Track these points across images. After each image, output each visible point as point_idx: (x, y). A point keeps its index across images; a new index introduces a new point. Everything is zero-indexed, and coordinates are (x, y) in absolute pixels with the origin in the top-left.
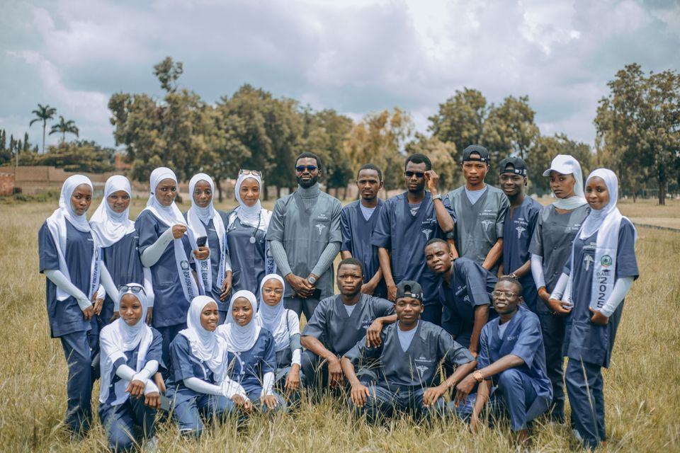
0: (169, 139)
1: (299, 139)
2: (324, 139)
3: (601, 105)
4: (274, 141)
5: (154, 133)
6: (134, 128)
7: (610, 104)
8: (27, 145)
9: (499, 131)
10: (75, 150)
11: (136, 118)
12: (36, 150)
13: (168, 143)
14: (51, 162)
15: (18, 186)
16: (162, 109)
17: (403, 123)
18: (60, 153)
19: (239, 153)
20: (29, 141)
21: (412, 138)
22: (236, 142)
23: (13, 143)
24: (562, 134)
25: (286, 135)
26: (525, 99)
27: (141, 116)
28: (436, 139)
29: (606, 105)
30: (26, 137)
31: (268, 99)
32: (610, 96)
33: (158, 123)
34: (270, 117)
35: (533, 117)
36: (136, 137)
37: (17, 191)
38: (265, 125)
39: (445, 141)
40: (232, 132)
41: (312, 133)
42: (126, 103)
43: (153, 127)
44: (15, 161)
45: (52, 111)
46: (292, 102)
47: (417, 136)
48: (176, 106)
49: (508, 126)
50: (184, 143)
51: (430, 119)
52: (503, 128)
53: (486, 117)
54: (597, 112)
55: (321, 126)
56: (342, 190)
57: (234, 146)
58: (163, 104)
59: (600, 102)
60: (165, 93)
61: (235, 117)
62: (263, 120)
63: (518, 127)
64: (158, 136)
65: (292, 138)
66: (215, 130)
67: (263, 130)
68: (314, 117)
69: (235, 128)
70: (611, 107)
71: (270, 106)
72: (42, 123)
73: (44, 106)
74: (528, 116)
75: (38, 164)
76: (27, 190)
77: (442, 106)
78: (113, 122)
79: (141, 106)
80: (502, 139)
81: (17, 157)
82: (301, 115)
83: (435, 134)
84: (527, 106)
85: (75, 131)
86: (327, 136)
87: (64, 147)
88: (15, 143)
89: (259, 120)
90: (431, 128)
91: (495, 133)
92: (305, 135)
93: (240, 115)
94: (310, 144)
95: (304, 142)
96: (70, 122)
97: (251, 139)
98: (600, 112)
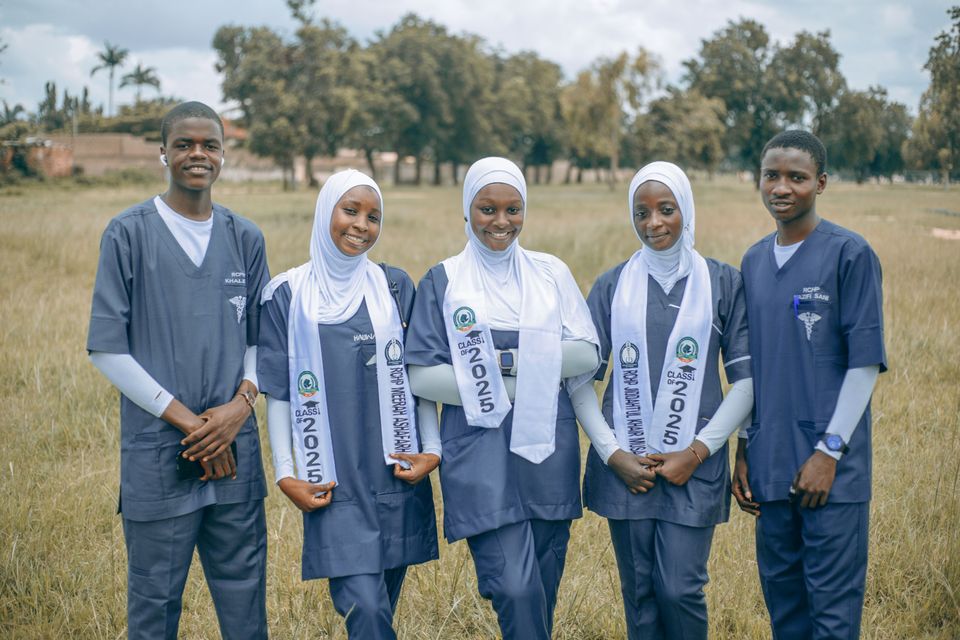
0: (302, 93)
1: (487, 94)
2: (522, 93)
3: (937, 44)
4: (452, 96)
5: (280, 84)
6: (251, 78)
7: (952, 44)
8: (86, 105)
9: (786, 82)
10: (158, 110)
11: (254, 63)
12: (100, 111)
13: (301, 100)
14: (122, 128)
15: (79, 163)
16: (292, 49)
17: (649, 70)
18: (137, 115)
19: (401, 114)
20: (90, 98)
21: (663, 93)
22: (397, 98)
23: (68, 101)
24: (879, 87)
25: (468, 89)
26: (826, 35)
27: (261, 58)
28: (696, 93)
29: (946, 44)
30: (86, 93)
31: (440, 35)
32: (953, 31)
33: (285, 68)
34: (446, 62)
35: (836, 61)
36: (254, 89)
37: (77, 170)
38: (439, 74)
39: (709, 96)
40: (391, 84)
41: (507, 85)
42: (238, 40)
43: (279, 75)
44: (71, 127)
45: (123, 54)
46: (477, 39)
47: (669, 89)
48: (313, 44)
49: (800, 74)
50: (323, 99)
51: (685, 64)
52: (793, 78)
53: (768, 61)
54: (931, 53)
55: (517, 74)
56: (543, 170)
57: (393, 105)
58: (293, 40)
59: (936, 39)
60: (297, 25)
61: (395, 62)
62: (436, 66)
63: (815, 76)
64: (286, 89)
65: (476, 92)
66: (367, 81)
67: (435, 81)
68: (506, 61)
69: (395, 78)
70: (954, 47)
71: (446, 45)
72: (107, 71)
73: (112, 45)
74: (831, 59)
75: (105, 131)
76: (92, 169)
77: (705, 43)
78: (219, 69)
79: (262, 44)
80: (790, 92)
81: (76, 122)
82: (488, 58)
83: (693, 86)
84: (828, 45)
85: (155, 83)
86: (527, 90)
87: (142, 106)
88: (71, 101)
89: (431, 66)
90: (686, 78)
91: (780, 85)
92: (496, 89)
93: (402, 56)
94: (502, 102)
95: (494, 98)
96: (148, 71)
97: (418, 94)
98: (934, 54)
